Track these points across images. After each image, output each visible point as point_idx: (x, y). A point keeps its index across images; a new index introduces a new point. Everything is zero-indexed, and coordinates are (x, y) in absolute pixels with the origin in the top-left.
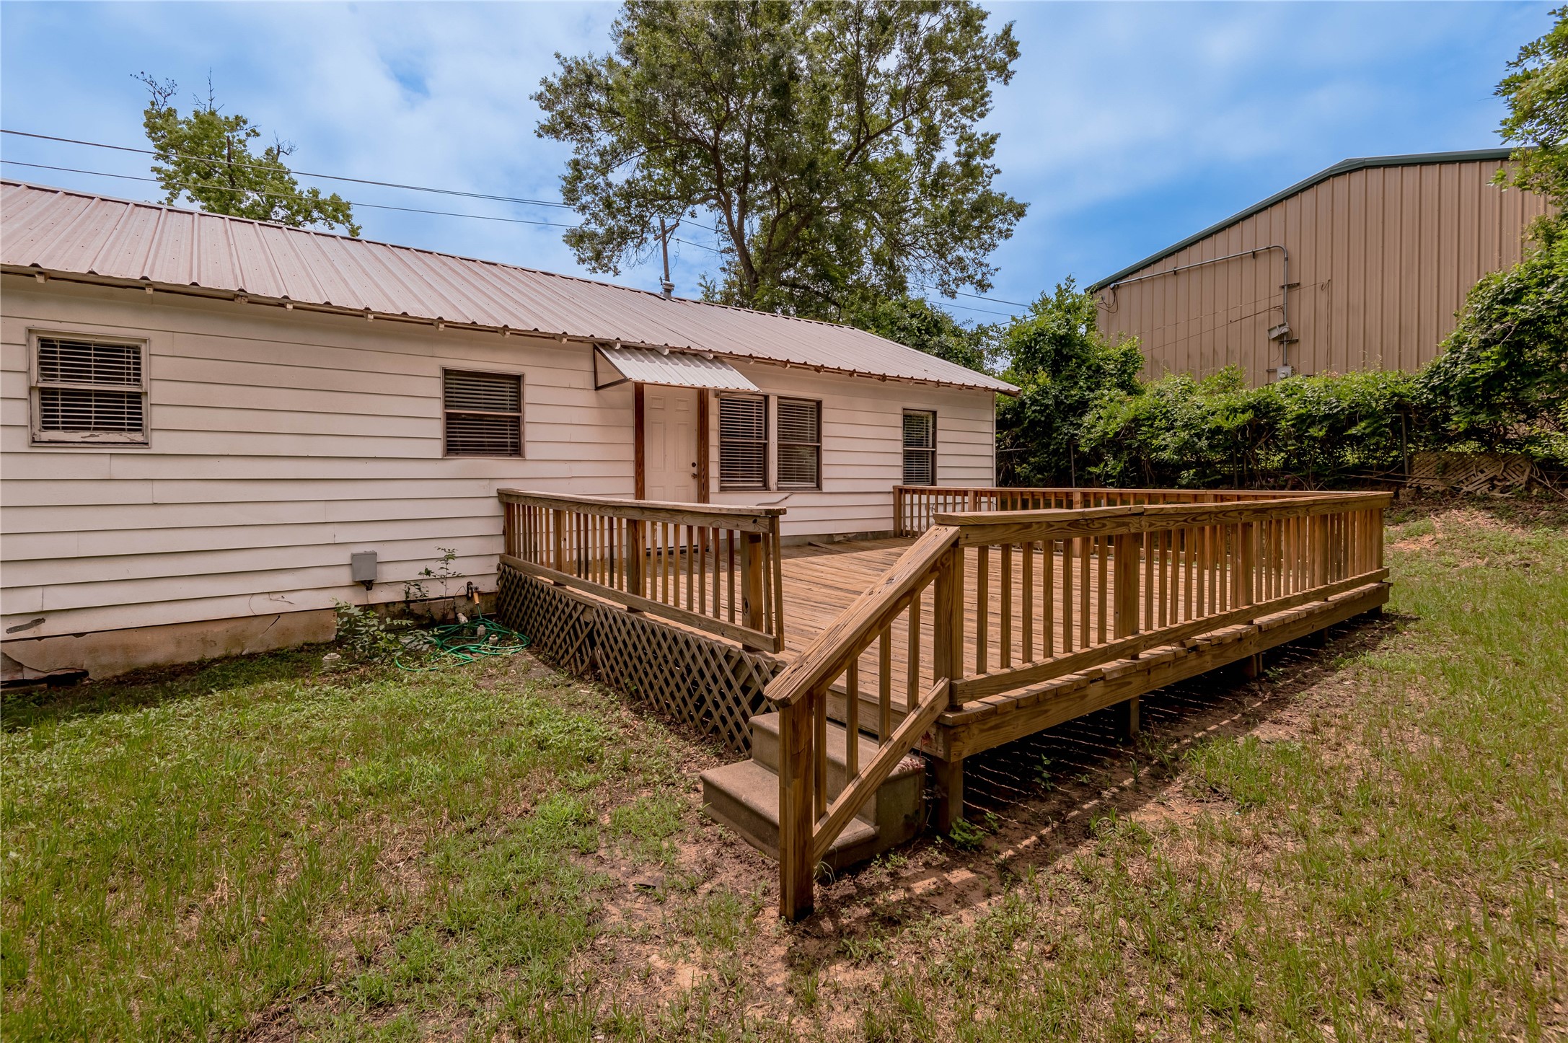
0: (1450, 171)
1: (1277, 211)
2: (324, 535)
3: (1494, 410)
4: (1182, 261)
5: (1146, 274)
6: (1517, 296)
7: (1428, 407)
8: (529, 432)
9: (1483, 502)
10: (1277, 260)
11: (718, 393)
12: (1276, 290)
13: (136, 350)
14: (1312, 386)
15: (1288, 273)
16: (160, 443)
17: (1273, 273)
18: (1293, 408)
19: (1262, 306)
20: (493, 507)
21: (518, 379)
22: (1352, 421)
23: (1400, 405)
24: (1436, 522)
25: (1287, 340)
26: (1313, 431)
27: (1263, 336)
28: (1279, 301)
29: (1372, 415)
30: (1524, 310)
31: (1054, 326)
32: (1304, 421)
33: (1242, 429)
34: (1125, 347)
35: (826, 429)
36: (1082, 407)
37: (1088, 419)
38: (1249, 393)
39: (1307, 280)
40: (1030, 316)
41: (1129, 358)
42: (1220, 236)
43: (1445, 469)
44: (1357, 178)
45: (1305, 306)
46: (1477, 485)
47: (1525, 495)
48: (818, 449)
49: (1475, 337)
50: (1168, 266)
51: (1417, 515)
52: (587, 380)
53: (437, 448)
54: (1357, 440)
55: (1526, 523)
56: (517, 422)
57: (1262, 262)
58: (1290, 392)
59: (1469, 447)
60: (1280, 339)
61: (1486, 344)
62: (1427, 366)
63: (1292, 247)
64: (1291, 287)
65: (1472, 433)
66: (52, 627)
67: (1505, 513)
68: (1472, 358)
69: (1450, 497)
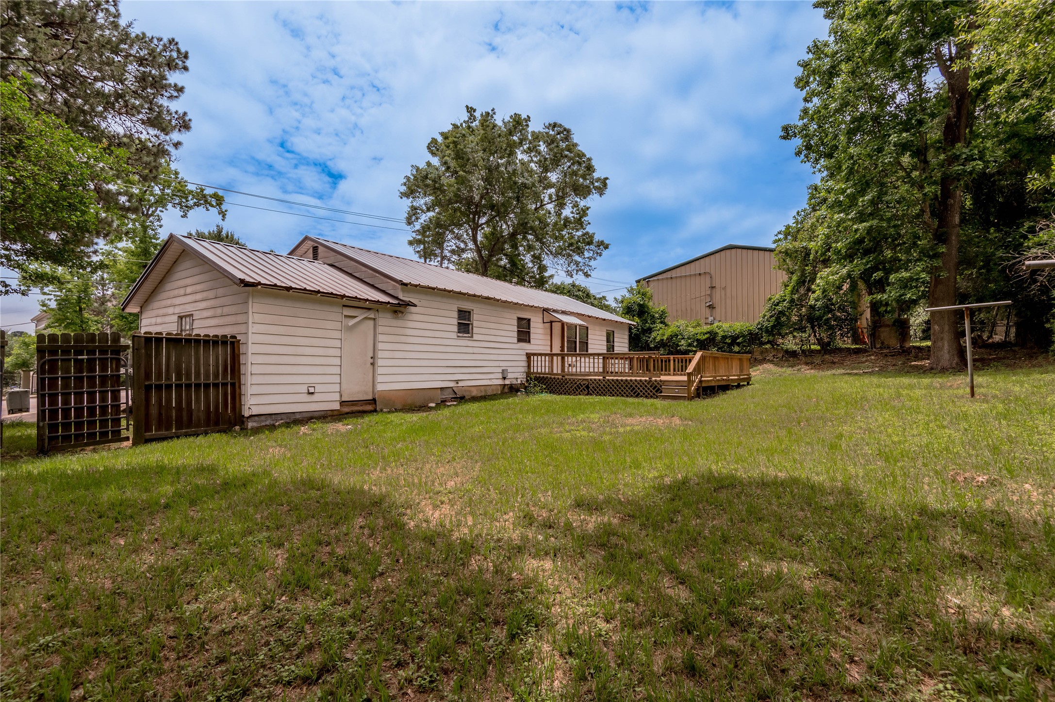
0: (756, 252)
1: (707, 259)
2: (497, 364)
3: (774, 335)
4: (673, 274)
5: (660, 277)
6: (777, 304)
7: (757, 334)
8: (532, 336)
9: (771, 362)
10: (708, 277)
11: (567, 323)
12: (707, 288)
13: (469, 312)
14: (726, 326)
15: (711, 283)
16: (475, 337)
17: (706, 282)
18: (721, 334)
19: (703, 294)
20: (524, 358)
21: (529, 320)
22: (738, 337)
23: (751, 333)
24: (760, 367)
25: (711, 307)
26: (727, 340)
27: (703, 305)
28: (709, 292)
29: (744, 336)
30: (779, 308)
31: (638, 299)
32: (724, 337)
33: (706, 339)
34: (662, 309)
35: (589, 336)
36: (650, 330)
37: (654, 335)
38: (706, 328)
39: (718, 286)
40: (628, 295)
41: (663, 312)
42: (687, 266)
43: (762, 352)
44: (734, 251)
45: (718, 295)
46: (770, 357)
47: (781, 360)
48: (587, 343)
49: (768, 315)
50: (668, 275)
51: (755, 366)
52: (541, 320)
53: (515, 340)
54: (738, 344)
55: (782, 367)
56: (529, 332)
57: (703, 277)
58: (719, 327)
59: (768, 346)
60: (709, 306)
61: (771, 317)
62: (757, 322)
63: (713, 273)
64: (713, 288)
65: (769, 342)
66: (461, 384)
67: (777, 365)
68: (768, 320)
69: (764, 361)
